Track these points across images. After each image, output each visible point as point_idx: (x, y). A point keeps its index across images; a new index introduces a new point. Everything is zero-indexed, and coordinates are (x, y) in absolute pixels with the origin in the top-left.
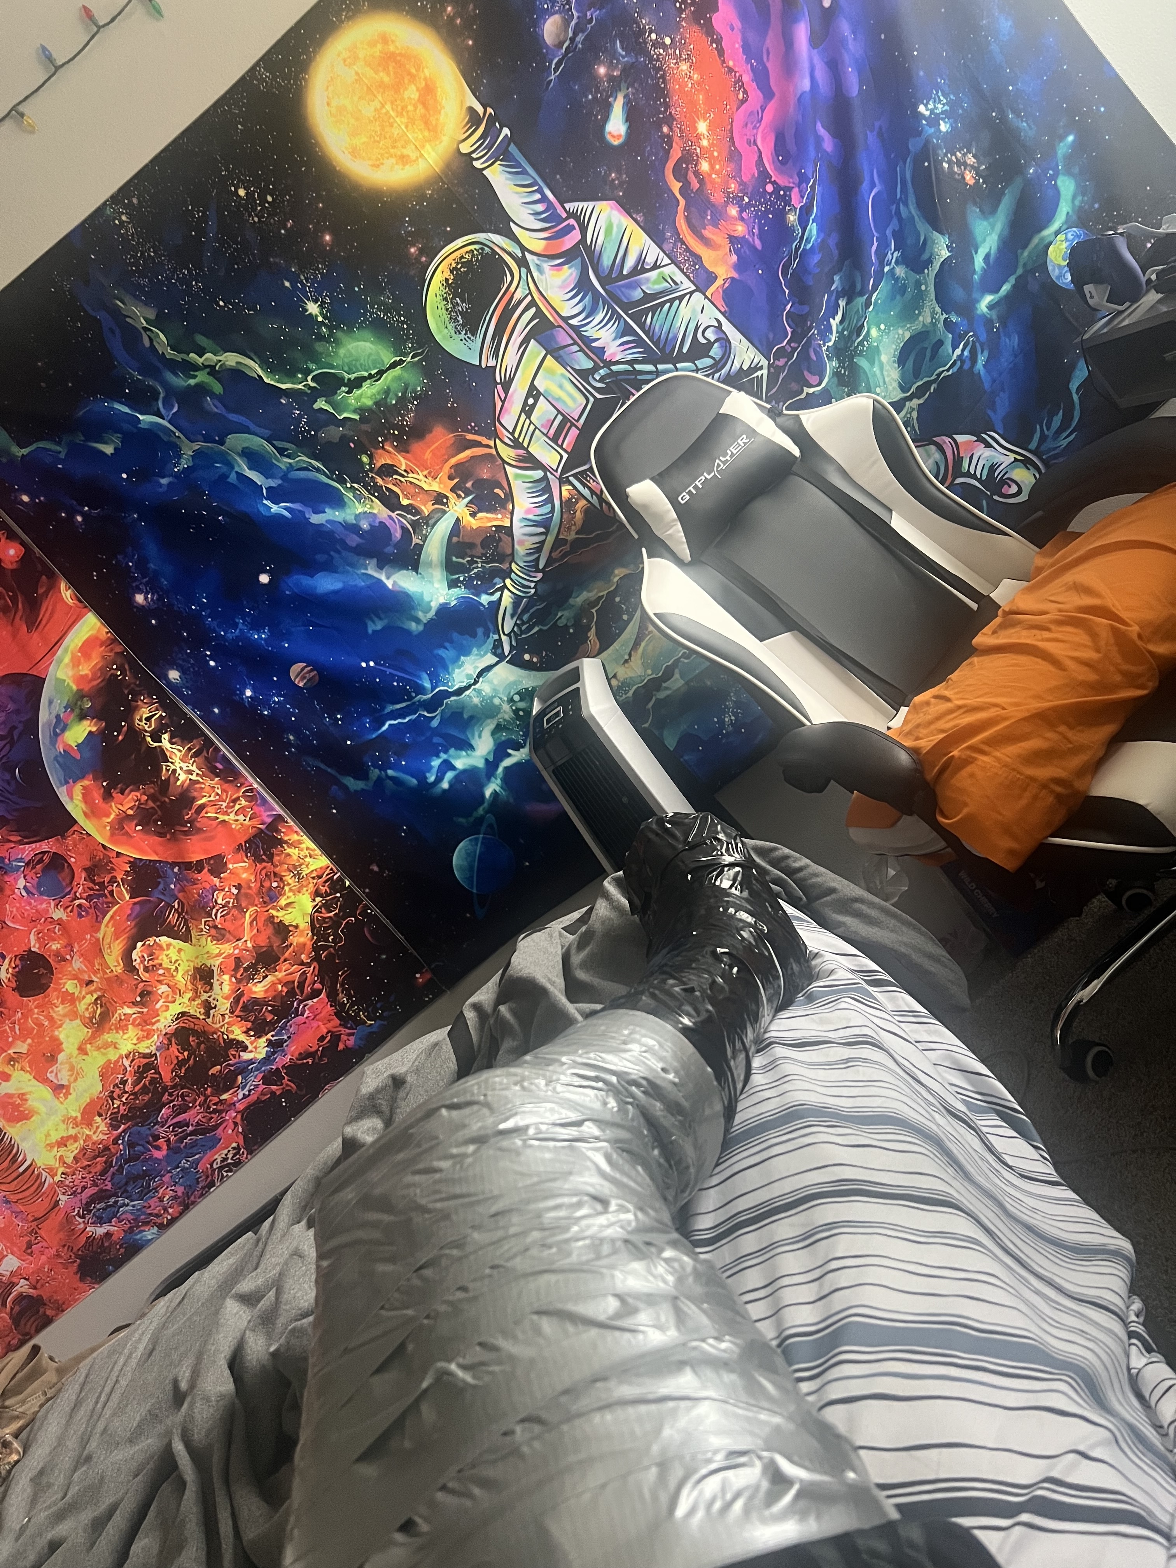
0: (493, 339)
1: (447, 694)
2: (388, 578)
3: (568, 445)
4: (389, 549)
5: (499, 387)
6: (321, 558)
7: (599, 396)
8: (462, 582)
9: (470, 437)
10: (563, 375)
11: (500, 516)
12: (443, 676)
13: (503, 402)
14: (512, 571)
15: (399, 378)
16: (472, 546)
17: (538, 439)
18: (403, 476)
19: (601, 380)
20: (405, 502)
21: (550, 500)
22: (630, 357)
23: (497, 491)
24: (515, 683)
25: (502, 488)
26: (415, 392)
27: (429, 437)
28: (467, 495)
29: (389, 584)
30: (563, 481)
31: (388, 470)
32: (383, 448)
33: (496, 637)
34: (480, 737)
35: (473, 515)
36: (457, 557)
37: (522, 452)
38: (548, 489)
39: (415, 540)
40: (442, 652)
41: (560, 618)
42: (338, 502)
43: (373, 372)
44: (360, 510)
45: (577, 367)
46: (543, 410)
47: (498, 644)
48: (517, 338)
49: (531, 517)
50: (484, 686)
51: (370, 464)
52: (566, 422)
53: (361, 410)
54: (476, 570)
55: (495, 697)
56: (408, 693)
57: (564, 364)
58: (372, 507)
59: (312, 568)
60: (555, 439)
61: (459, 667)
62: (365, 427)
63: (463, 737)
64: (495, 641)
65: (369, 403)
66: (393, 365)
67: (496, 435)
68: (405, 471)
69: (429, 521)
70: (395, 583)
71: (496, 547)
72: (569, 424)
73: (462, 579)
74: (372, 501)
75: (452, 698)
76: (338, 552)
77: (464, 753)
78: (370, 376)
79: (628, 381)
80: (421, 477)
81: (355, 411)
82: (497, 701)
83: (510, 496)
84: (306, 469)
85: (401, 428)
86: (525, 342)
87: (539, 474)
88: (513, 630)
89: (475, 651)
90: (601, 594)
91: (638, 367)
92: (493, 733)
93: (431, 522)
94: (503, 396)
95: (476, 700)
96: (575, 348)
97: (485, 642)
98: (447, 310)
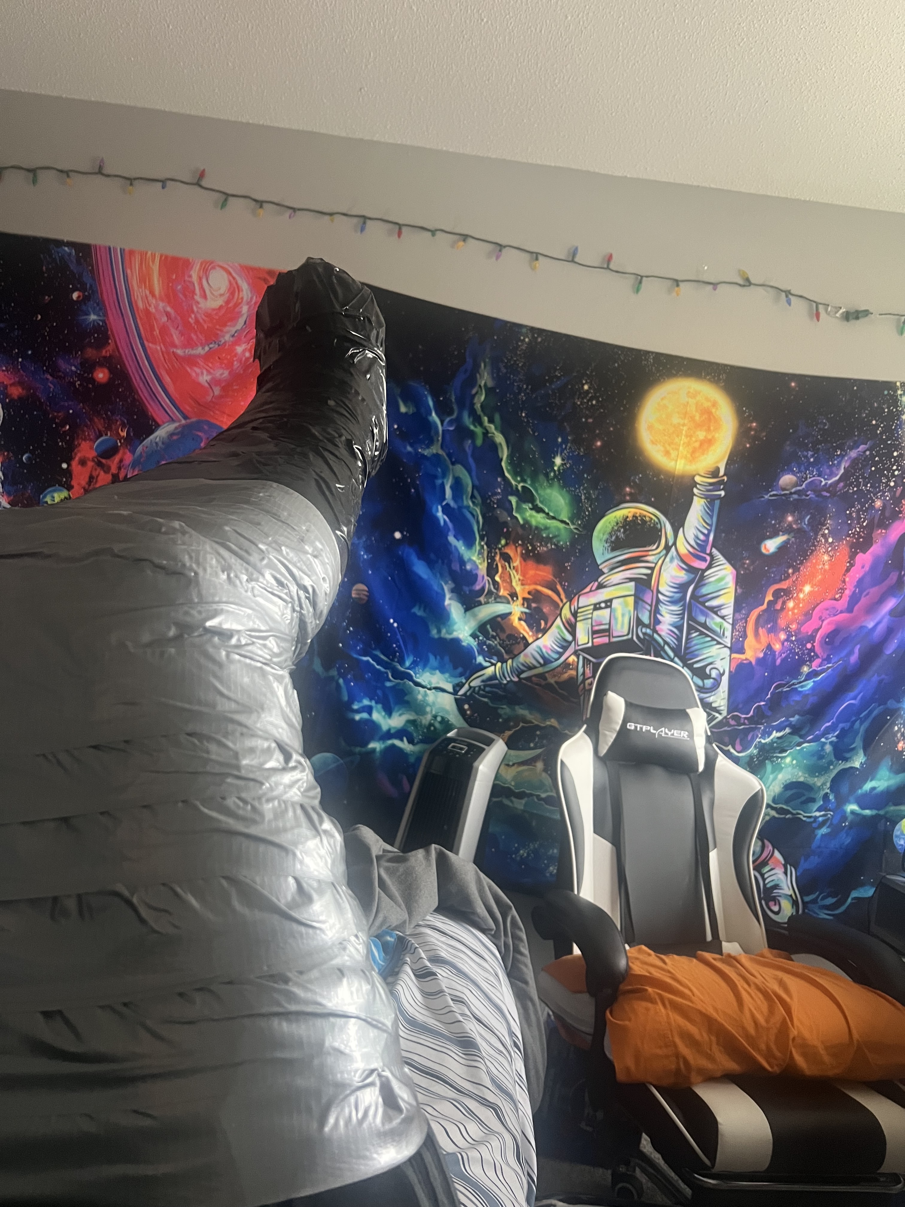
0: (618, 562)
1: (410, 678)
2: (450, 599)
3: (597, 642)
4: (466, 589)
5: (596, 583)
6: (432, 556)
7: (635, 638)
8: (479, 640)
9: (559, 587)
10: (630, 612)
11: (531, 633)
12: (419, 669)
13: (591, 591)
14: (506, 662)
15: (558, 529)
16: (503, 630)
17: (587, 624)
18: (510, 567)
19: (644, 634)
20: (497, 578)
21: (561, 654)
22: (668, 640)
23: (543, 623)
24: (447, 712)
25: (546, 624)
26: (559, 542)
27: (542, 567)
28: (527, 608)
29: (447, 602)
30: (576, 653)
31: (507, 558)
32: (516, 547)
33: (464, 681)
34: (400, 715)
35: (520, 619)
36: (491, 627)
37: (573, 620)
38: (565, 648)
39: (482, 599)
40: (432, 658)
41: (502, 708)
42: (470, 544)
43: (551, 514)
44: (474, 558)
45: (640, 616)
46: (604, 614)
47: (460, 686)
48: (628, 574)
49: (544, 650)
50: (431, 696)
51: (502, 546)
52: (608, 632)
53: (526, 522)
54: (491, 642)
55: (430, 706)
56: (394, 656)
57: (636, 607)
58: (481, 564)
59: (423, 555)
60: (594, 632)
61: (431, 674)
62: (520, 531)
63: (392, 706)
64: (462, 682)
65: (534, 523)
66: (563, 522)
67: (570, 600)
68: (514, 567)
69: (498, 599)
70: (449, 605)
71: (513, 644)
72: (607, 634)
73: (481, 638)
74: (484, 561)
75: (411, 683)
76: (443, 563)
77: (383, 713)
78: (548, 514)
79: (655, 649)
80: (517, 577)
81: (524, 519)
82: (428, 709)
83: (545, 631)
84: (473, 515)
85: (534, 548)
86: (631, 580)
87: (569, 637)
88: (475, 688)
89: (447, 675)
90: (534, 721)
91: (666, 648)
92: (408, 721)
93: (498, 600)
94: (594, 588)
95: (420, 697)
96: (649, 608)
97: (456, 677)
98: (613, 528)
